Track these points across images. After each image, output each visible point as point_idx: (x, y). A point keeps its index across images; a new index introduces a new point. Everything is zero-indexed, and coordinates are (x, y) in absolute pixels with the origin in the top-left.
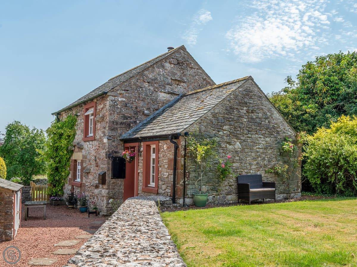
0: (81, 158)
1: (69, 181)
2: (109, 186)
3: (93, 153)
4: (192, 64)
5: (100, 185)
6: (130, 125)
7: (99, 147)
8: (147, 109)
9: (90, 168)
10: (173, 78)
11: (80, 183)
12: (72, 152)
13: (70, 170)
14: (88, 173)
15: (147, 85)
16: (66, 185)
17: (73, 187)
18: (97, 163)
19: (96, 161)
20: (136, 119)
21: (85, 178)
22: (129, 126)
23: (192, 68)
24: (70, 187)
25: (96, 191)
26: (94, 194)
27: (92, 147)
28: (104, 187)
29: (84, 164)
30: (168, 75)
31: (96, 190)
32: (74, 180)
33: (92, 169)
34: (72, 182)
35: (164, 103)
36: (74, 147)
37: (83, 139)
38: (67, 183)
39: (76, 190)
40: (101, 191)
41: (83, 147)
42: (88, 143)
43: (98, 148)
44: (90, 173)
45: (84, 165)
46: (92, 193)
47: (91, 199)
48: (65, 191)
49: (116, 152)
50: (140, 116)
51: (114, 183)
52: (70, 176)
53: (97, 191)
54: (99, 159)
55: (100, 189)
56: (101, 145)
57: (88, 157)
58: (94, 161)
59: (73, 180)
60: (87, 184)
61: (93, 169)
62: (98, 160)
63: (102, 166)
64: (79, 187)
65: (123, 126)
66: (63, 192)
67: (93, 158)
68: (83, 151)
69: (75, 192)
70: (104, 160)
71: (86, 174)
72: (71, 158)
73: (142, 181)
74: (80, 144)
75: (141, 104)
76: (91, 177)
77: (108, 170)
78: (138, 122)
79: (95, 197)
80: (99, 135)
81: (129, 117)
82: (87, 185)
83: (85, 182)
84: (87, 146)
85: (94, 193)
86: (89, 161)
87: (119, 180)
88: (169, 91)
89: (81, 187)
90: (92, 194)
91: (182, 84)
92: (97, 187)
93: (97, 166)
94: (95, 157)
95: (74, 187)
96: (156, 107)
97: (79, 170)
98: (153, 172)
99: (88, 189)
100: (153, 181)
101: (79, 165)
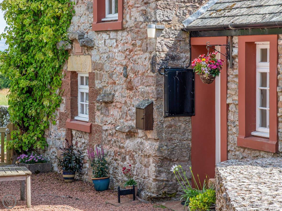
0: (89, 69)
1: (60, 119)
2: (159, 133)
3: (120, 58)
5: (139, 131)
9: (113, 93)
11: (89, 124)
12: (66, 53)
13: (61, 94)
14: (106, 103)
16: (53, 128)
17: (71, 132)
18: (130, 82)
19: (126, 76)
21: (102, 114)
24: (63, 133)
25: (130, 144)
26: (123, 150)
27: (117, 45)
28: (149, 136)
29: (96, 82)
31: (128, 141)
32: (72, 118)
33: (117, 94)
34: (68, 120)
36: (72, 43)
37: (92, 26)
38: (55, 124)
39: (79, 139)
40: (142, 143)
41: (94, 44)
42: (105, 36)
43: (131, 47)
44: (112, 102)
45: (98, 85)
46: (120, 147)
47: (116, 160)
48: (50, 141)
49: (173, 58)
51: (170, 126)
52: (62, 108)
53: (132, 143)
54: (136, 73)
55: (139, 140)
56: (138, 43)
57: (107, 67)
58: (122, 76)
59: (70, 116)
60: (105, 128)
61: (120, 94)
62: (131, 75)
63: (141, 88)
64: (86, 133)
66: (46, 143)
67: (120, 69)
68: (94, 52)
69: (76, 144)
70: (147, 76)
71: (103, 104)
72: (65, 68)
73: (237, 123)
74: (85, 36)
76: (114, 112)
77: (158, 98)
79: (127, 157)
80: (133, 18)
82: (107, 130)
83: (102, 122)
84: (103, 41)
85: (123, 148)
86: (111, 77)
87: (182, 118)
89: (91, 133)
90: (118, 149)
92: (131, 134)
93: (130, 89)
94: (125, 68)
95: (74, 132)
97: (82, 93)
98: (263, 104)
99: (109, 138)
100: (263, 125)
101: (82, 84)
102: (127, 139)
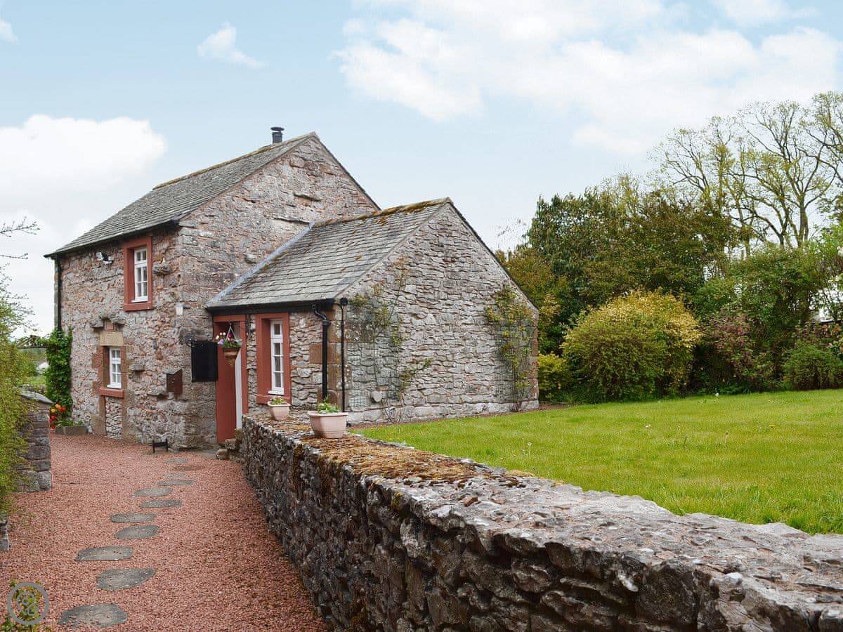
0: (121, 344)
1: (93, 388)
3: (150, 333)
4: (332, 167)
5: (170, 394)
6: (222, 282)
7: (163, 322)
8: (252, 251)
9: (144, 363)
10: (297, 194)
11: (121, 391)
15: (251, 207)
16: (87, 396)
17: (105, 398)
18: (160, 353)
19: (156, 348)
20: (232, 269)
21: (133, 381)
22: (219, 282)
23: (331, 174)
25: (161, 405)
26: (154, 411)
27: (147, 323)
28: (179, 398)
29: (128, 354)
30: (288, 188)
31: (159, 403)
32: (105, 386)
33: (148, 364)
34: (100, 388)
35: (282, 239)
36: (103, 322)
37: (123, 307)
39: (112, 404)
40: (172, 404)
41: (126, 323)
42: (135, 315)
43: (160, 324)
44: (143, 371)
45: (129, 356)
46: (151, 409)
49: (198, 332)
50: (240, 265)
51: (197, 389)
52: (95, 378)
54: (165, 345)
55: (169, 402)
56: (167, 320)
57: (138, 341)
58: (152, 348)
59: (102, 385)
60: (137, 393)
61: (150, 363)
62: (161, 347)
63: (172, 358)
64: (118, 398)
65: (211, 283)
67: (150, 342)
68: (125, 329)
69: (110, 408)
70: (176, 348)
71: (135, 373)
73: (256, 384)
74: (117, 316)
75: (242, 241)
76: (146, 379)
77: (186, 366)
78: (236, 275)
79: (159, 416)
80: (161, 299)
81: (220, 266)
82: (138, 395)
83: (134, 388)
84: (134, 319)
85: (154, 409)
86: (141, 350)
87: (207, 383)
88: (290, 217)
89: (123, 398)
90: (150, 411)
91: (314, 204)
92: (162, 397)
93: (160, 358)
94: (155, 341)
95: (107, 399)
96: (268, 246)
97: (114, 365)
98: (278, 368)
99: (142, 401)
100: (278, 385)
101: (114, 356)
102: (158, 401)
